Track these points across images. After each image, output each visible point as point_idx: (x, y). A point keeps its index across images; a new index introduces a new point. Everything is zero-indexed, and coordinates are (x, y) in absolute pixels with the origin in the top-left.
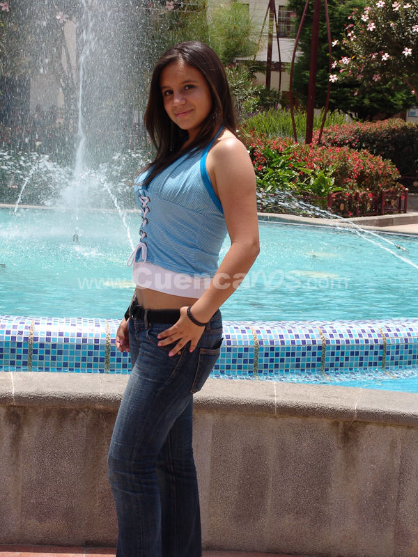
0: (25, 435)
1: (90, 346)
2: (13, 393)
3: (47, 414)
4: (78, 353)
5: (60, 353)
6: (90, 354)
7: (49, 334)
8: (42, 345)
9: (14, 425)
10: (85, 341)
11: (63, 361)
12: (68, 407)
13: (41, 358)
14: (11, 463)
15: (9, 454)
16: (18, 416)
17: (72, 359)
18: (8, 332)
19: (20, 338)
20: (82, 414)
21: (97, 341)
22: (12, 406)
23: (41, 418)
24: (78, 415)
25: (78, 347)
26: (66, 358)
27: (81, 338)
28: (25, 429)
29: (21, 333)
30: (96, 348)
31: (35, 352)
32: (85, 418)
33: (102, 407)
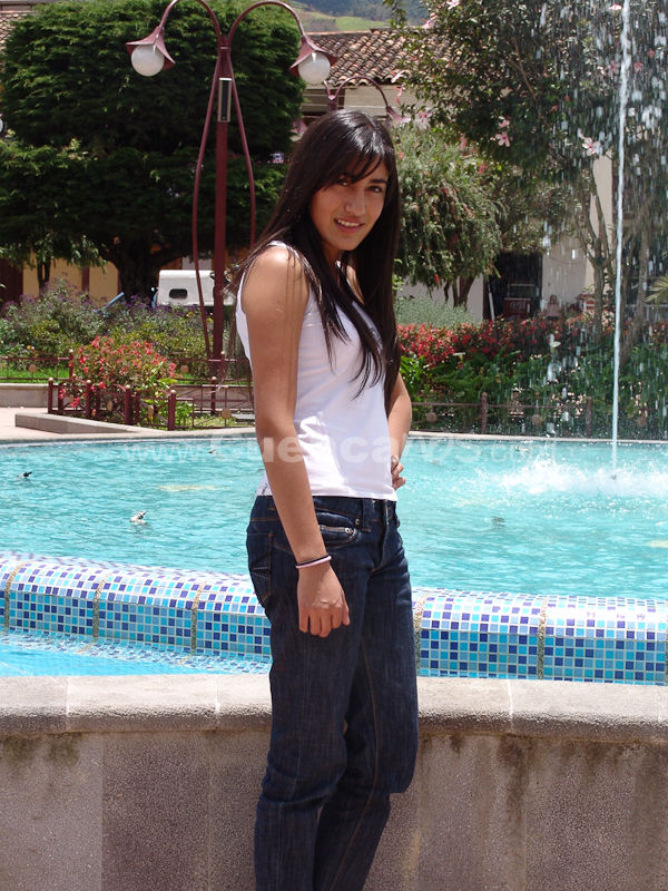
0: (532, 785)
1: (640, 644)
2: (511, 714)
3: (569, 751)
4: (619, 656)
5: (590, 654)
6: (640, 656)
7: (571, 623)
8: (560, 641)
9: (513, 768)
10: (630, 634)
11: (594, 668)
12: (604, 739)
13: (559, 662)
14: (509, 832)
15: (506, 816)
16: (519, 753)
17: (609, 665)
18: (505, 619)
19: (524, 629)
20: (627, 754)
21: (651, 635)
22: (509, 735)
23: (559, 758)
24: (620, 754)
25: (620, 644)
26: (599, 663)
27: (625, 630)
28: (532, 774)
29: (524, 620)
30: (650, 646)
31: (549, 651)
32: (634, 760)
33: (662, 741)
